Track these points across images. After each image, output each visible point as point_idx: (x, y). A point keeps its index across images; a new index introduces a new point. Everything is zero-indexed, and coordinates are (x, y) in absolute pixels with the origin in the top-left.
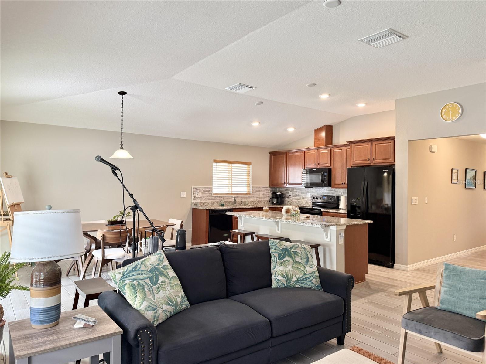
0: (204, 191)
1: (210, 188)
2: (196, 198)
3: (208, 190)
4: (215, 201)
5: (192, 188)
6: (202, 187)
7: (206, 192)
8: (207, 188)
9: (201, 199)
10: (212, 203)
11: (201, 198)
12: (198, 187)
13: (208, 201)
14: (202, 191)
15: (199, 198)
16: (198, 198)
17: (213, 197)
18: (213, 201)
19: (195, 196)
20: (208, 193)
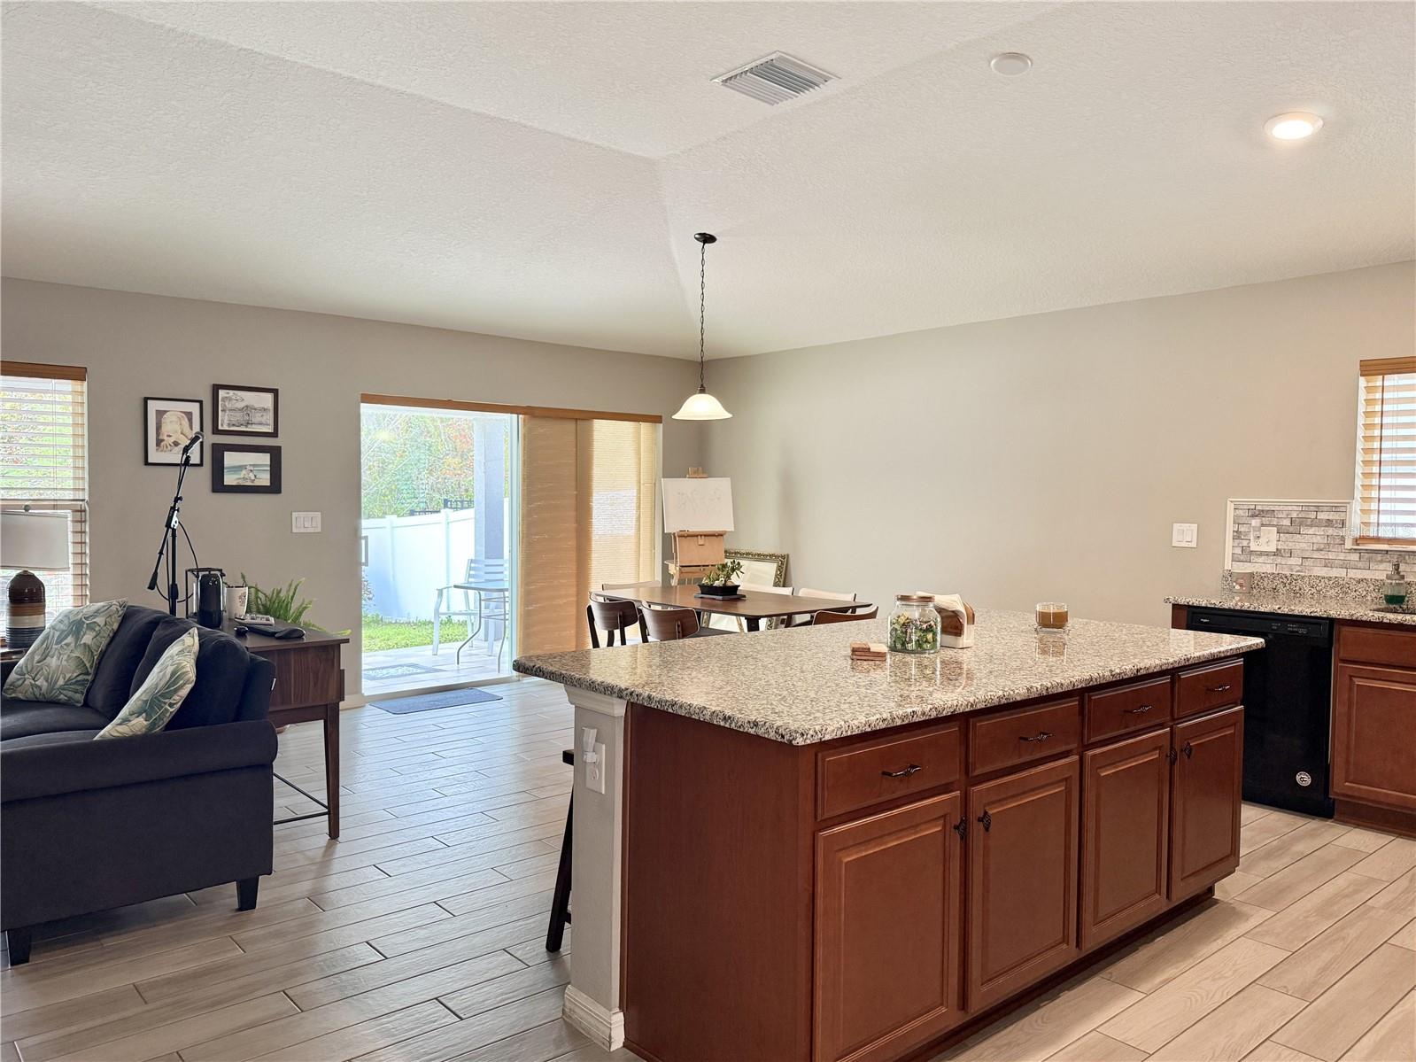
0: (1297, 525)
1: (1335, 508)
2: (1252, 552)
3: (1322, 516)
4: (1359, 574)
5: (1231, 507)
6: (1288, 504)
7: (1311, 526)
8: (1318, 509)
9: (1279, 560)
10: (1342, 587)
11: (1278, 553)
12: (1263, 502)
13: (1321, 571)
14: (1287, 522)
15: (1267, 554)
16: (1262, 554)
17: (1355, 557)
18: (1354, 574)
19: (1245, 543)
20: (1321, 531)
